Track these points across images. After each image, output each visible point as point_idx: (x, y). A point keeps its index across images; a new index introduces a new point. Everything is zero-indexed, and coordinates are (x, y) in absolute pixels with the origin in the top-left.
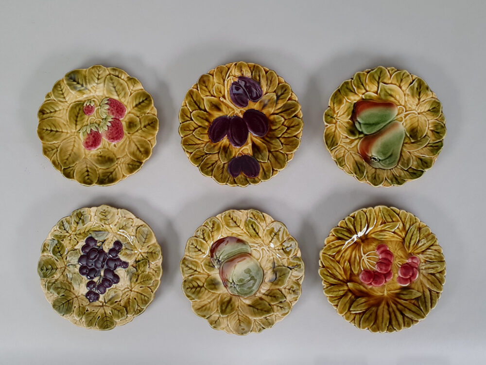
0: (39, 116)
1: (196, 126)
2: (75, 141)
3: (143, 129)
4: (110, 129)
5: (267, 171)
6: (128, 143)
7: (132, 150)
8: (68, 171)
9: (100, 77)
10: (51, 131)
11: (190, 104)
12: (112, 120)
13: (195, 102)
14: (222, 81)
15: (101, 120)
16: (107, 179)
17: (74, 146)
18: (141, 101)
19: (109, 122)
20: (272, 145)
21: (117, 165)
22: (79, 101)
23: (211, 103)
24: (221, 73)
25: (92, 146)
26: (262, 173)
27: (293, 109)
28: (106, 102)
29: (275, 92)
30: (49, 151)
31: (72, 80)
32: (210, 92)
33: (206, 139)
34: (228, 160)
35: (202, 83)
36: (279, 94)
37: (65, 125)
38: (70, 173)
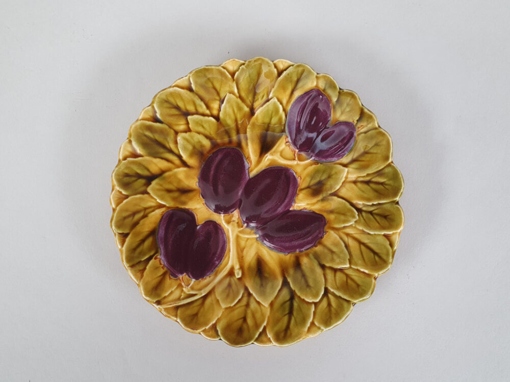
1: (330, 274)
5: (291, 81)
11: (304, 320)
13: (291, 313)
14: (208, 301)
20: (239, 117)
23: (262, 285)
24: (196, 315)
26: (302, 87)
27: (148, 133)
29: (145, 192)
32: (248, 305)
33: (331, 238)
34: (331, 168)
35: (245, 334)
36: (142, 181)
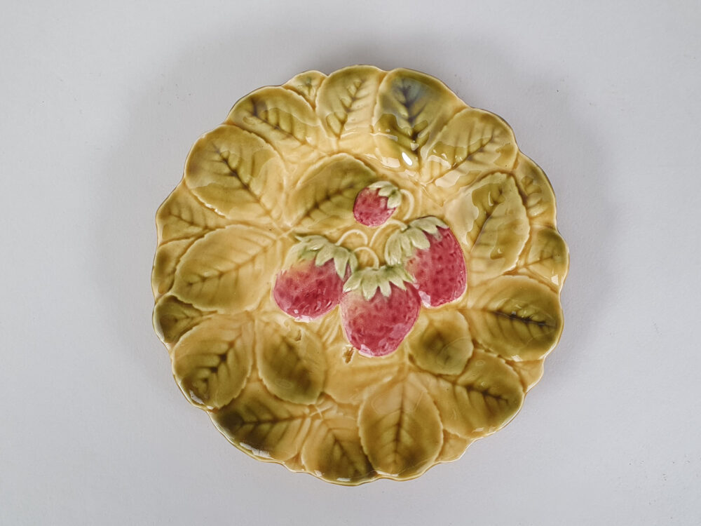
0: (239, 107)
2: (265, 250)
3: (459, 389)
4: (377, 301)
6: (388, 379)
7: (380, 412)
8: (177, 312)
9: (478, 157)
10: (234, 173)
12: (403, 287)
15: (377, 262)
16: (250, 427)
17: (253, 259)
18: (524, 313)
19: (392, 285)
21: (307, 411)
22: (367, 164)
25: (296, 301)
28: (432, 230)
30: (180, 217)
31: (402, 99)
37: (281, 187)
38: (176, 320)
